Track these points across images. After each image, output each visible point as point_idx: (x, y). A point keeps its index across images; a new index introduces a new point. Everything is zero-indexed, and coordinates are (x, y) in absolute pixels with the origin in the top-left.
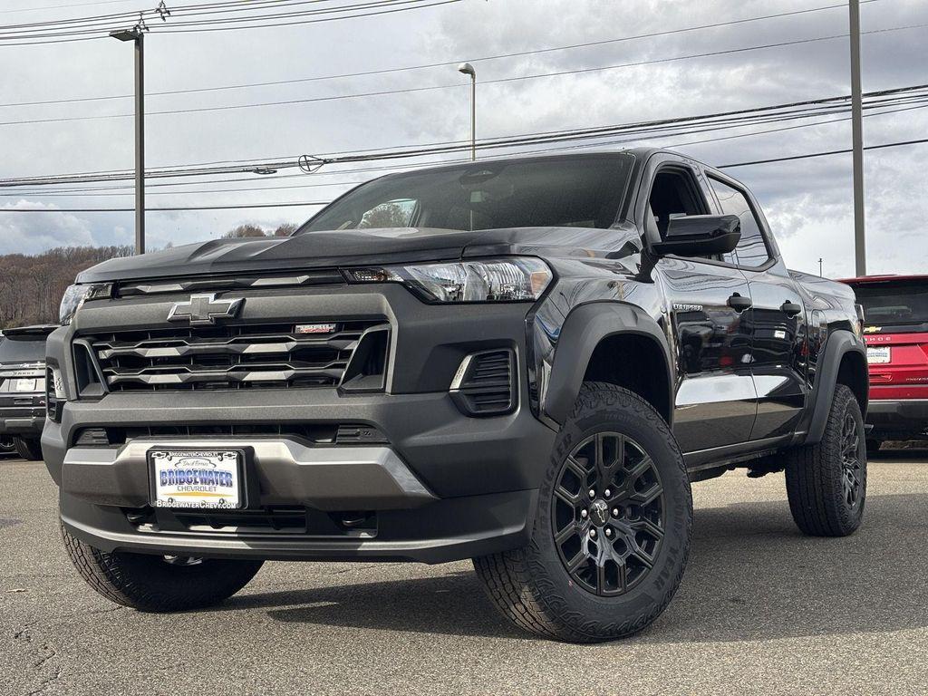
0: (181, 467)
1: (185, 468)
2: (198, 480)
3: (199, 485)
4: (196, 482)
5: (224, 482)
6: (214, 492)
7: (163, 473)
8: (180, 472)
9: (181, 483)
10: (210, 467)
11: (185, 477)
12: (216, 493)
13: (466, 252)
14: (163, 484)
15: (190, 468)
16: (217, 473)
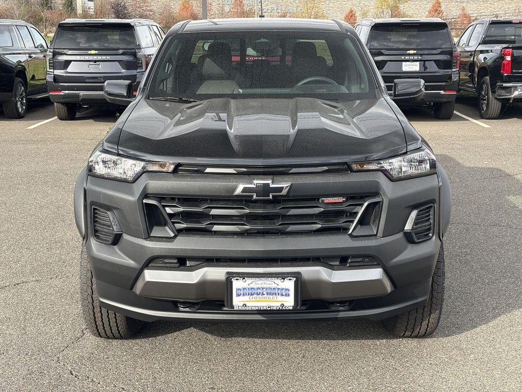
0: (252, 286)
1: (256, 287)
2: (265, 293)
3: (266, 296)
4: (263, 294)
5: (284, 294)
6: (276, 300)
7: (238, 289)
8: (251, 289)
9: (252, 294)
10: (274, 286)
11: (255, 291)
12: (277, 300)
13: (408, 148)
14: (238, 295)
15: (260, 286)
16: (279, 289)
